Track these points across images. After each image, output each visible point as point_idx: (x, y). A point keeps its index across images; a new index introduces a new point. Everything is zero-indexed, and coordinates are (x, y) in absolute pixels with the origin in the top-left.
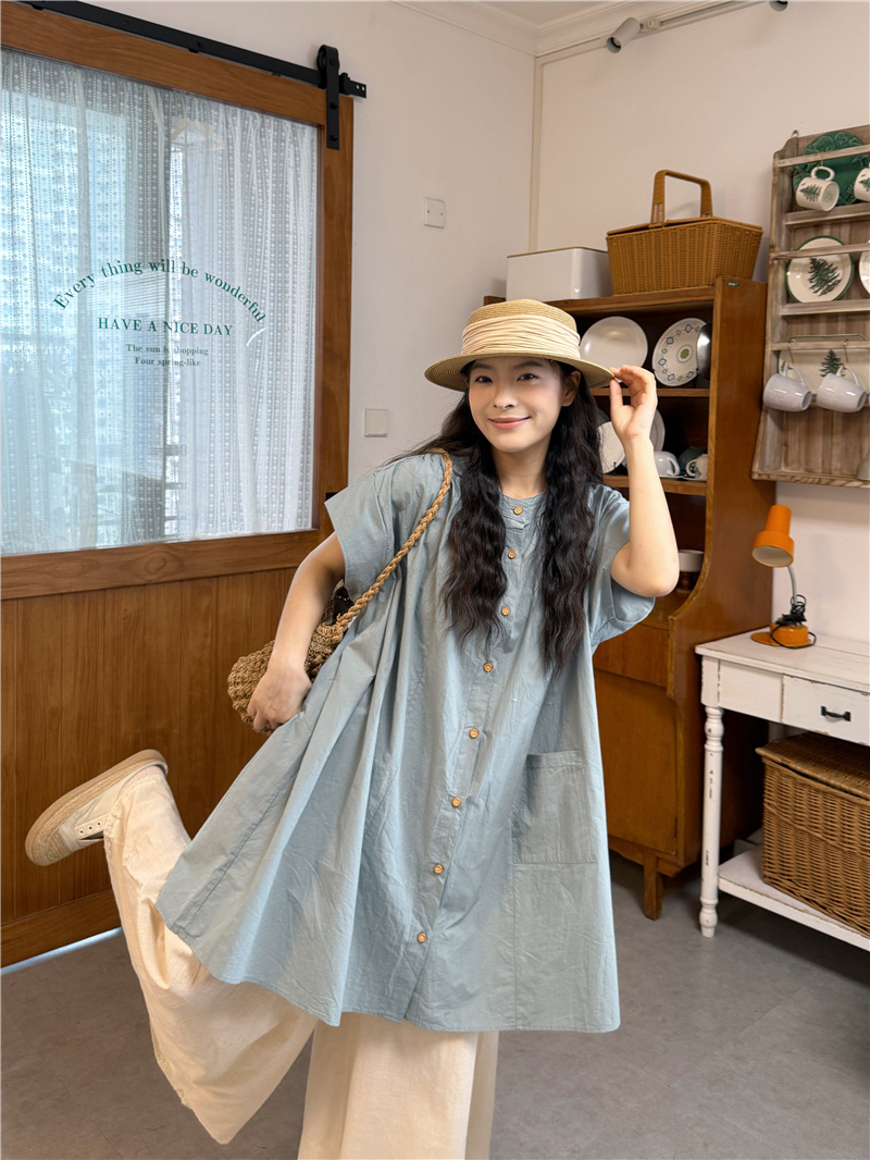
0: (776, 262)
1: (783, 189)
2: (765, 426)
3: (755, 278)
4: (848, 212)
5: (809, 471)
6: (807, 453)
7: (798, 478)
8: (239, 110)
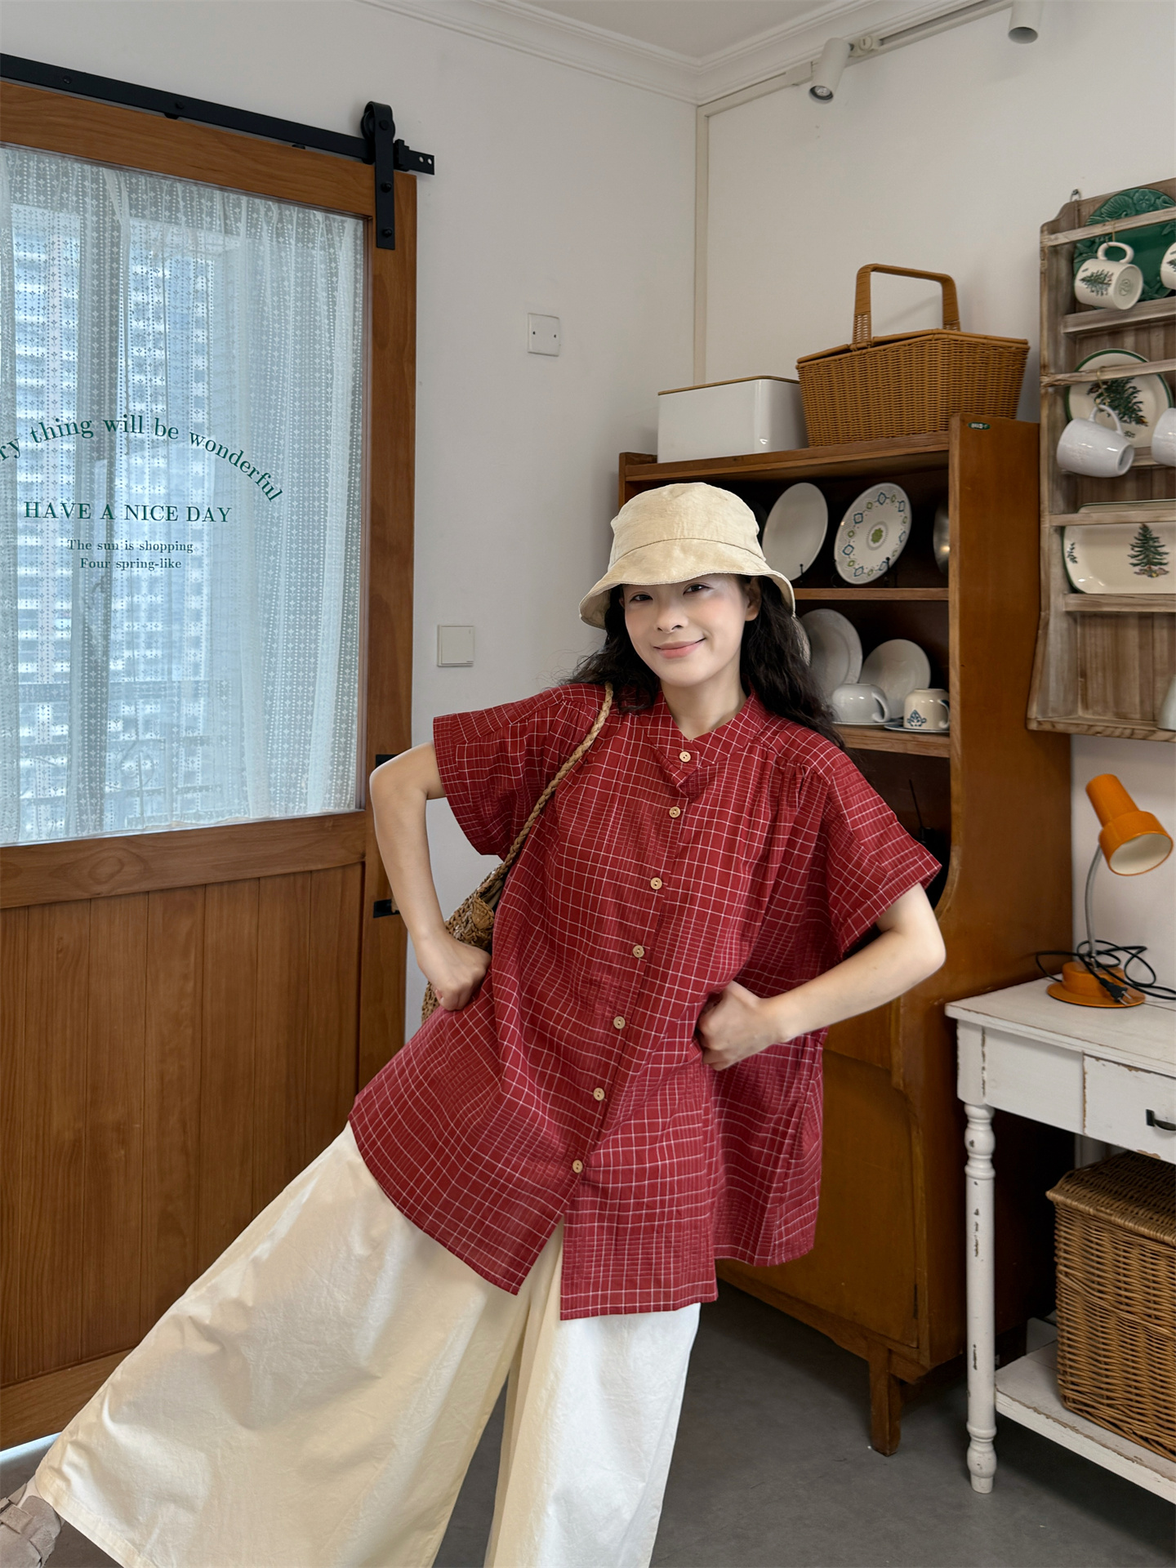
0: (1050, 390)
1: (1058, 281)
2: (1045, 645)
3: (1022, 416)
4: (1156, 310)
5: (1121, 716)
6: (1117, 687)
7: (1099, 729)
8: (244, 199)
